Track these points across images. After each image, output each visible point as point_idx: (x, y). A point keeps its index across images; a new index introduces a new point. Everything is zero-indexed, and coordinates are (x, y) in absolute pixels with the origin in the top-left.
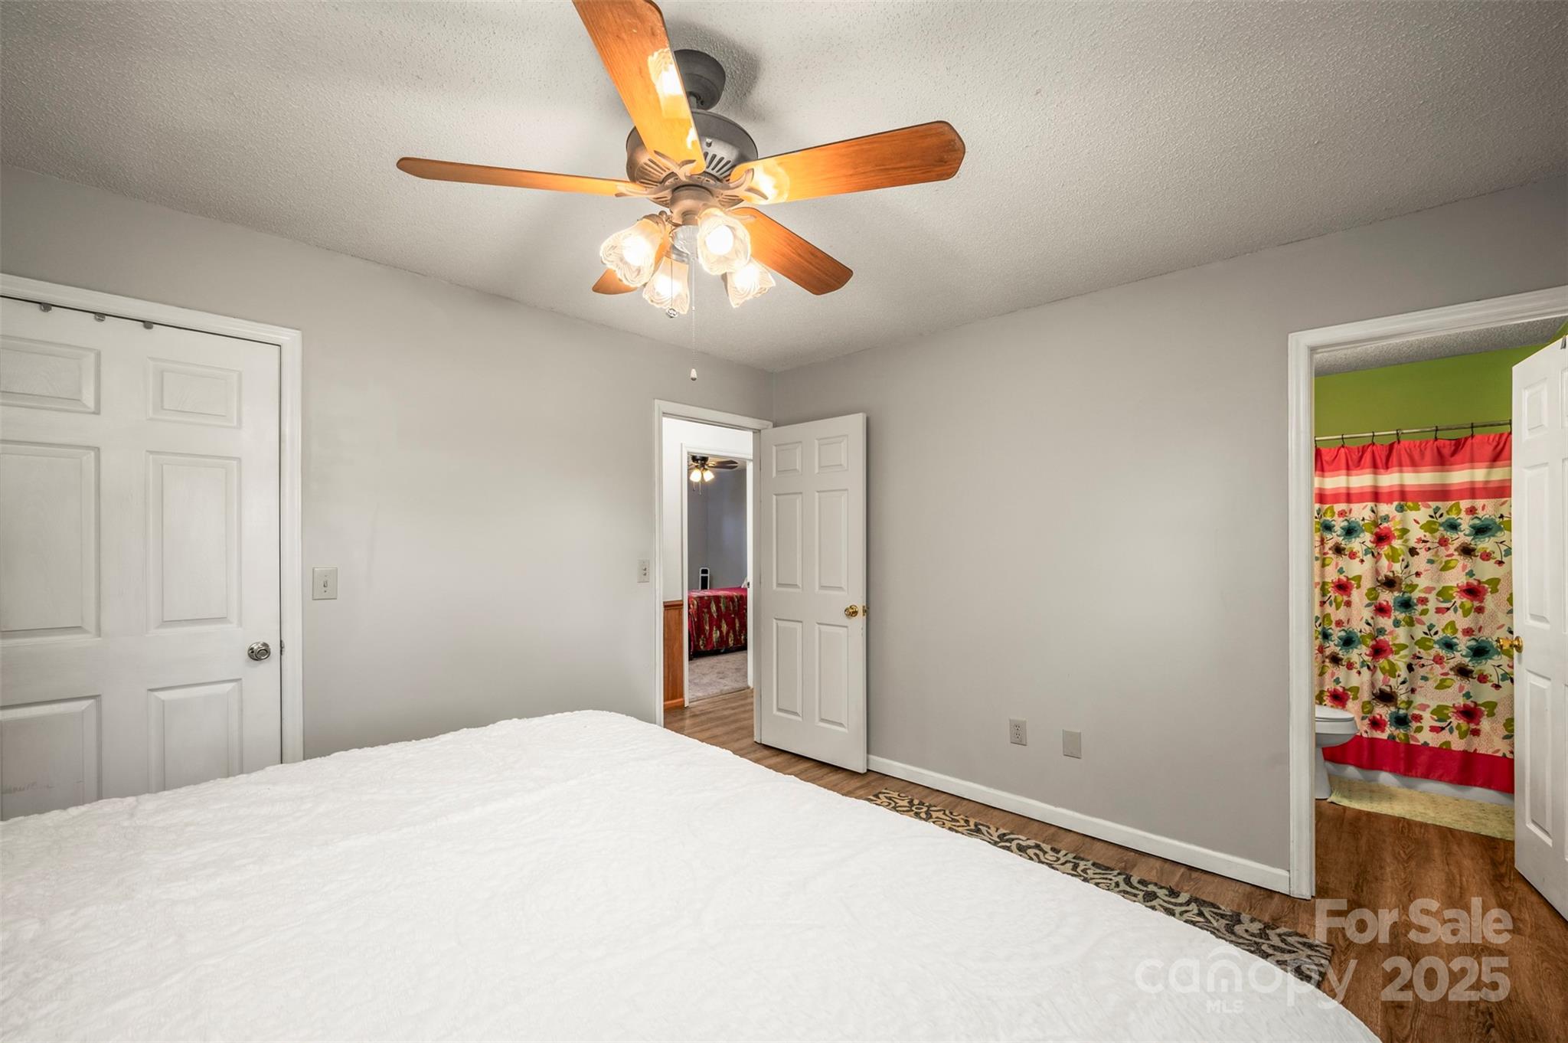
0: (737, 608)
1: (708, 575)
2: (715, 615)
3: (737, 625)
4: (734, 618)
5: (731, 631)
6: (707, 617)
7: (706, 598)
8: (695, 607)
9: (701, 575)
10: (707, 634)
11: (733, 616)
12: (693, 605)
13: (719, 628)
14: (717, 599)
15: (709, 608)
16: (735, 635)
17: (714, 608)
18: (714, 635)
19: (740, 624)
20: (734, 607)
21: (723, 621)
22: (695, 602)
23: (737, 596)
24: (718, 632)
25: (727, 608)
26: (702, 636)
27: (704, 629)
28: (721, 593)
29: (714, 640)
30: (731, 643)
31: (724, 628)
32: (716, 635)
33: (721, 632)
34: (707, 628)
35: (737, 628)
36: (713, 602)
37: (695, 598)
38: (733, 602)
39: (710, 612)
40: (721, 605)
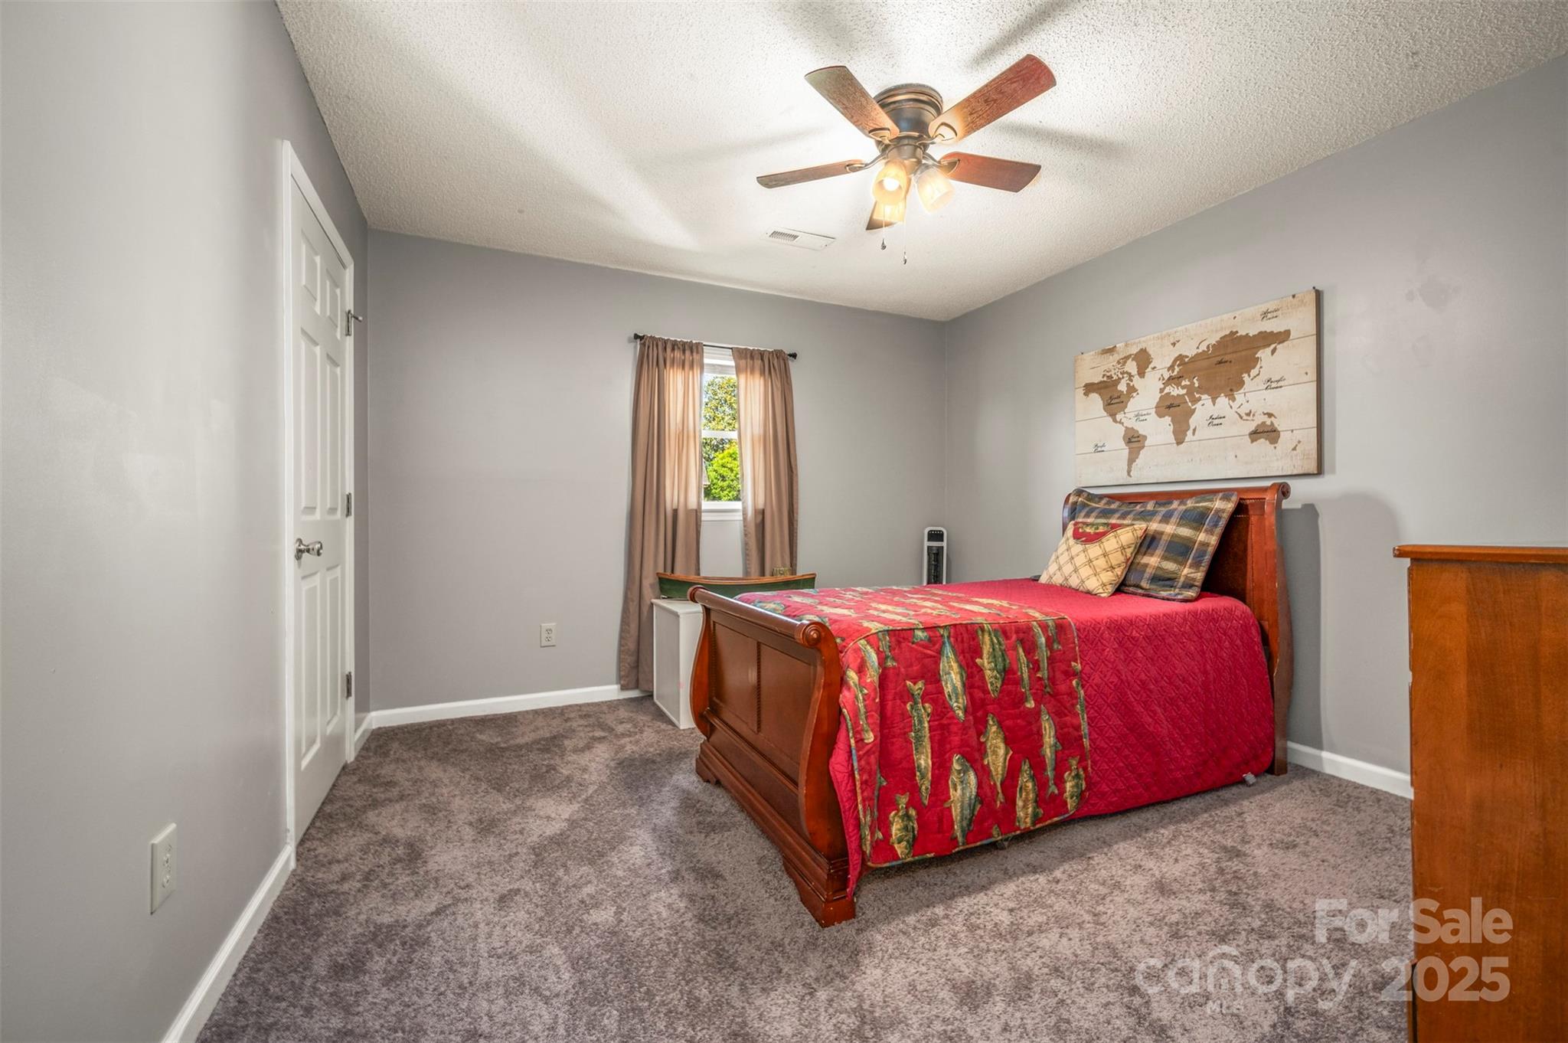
0: (1044, 674)
1: (944, 544)
2: (958, 705)
3: (1049, 738)
4: (1037, 713)
5: (1026, 767)
6: (922, 715)
7: (920, 635)
8: (873, 675)
9: (927, 544)
10: (925, 786)
11: (1031, 704)
12: (861, 670)
13: (975, 757)
14: (967, 639)
15: (933, 678)
16: (1041, 784)
17: (952, 677)
18: (955, 794)
19: (1059, 737)
20: (1035, 666)
21: (993, 729)
22: (873, 657)
23: (1044, 627)
24: (972, 778)
25: (1009, 675)
26: (903, 800)
27: (912, 769)
28: (981, 609)
29: (956, 812)
30: (1025, 812)
31: (998, 755)
32: (962, 790)
33: (983, 773)
34: (924, 760)
35: (1048, 752)
36: (948, 651)
37: (873, 639)
38: (1030, 648)
39: (935, 695)
40: (985, 662)
